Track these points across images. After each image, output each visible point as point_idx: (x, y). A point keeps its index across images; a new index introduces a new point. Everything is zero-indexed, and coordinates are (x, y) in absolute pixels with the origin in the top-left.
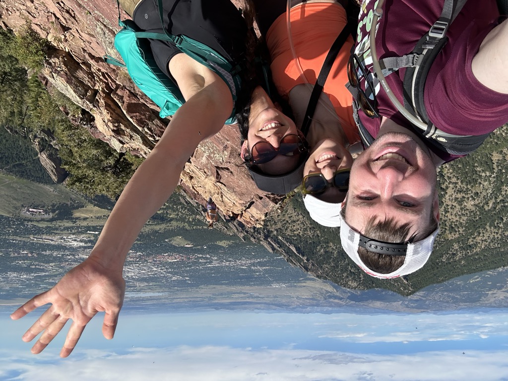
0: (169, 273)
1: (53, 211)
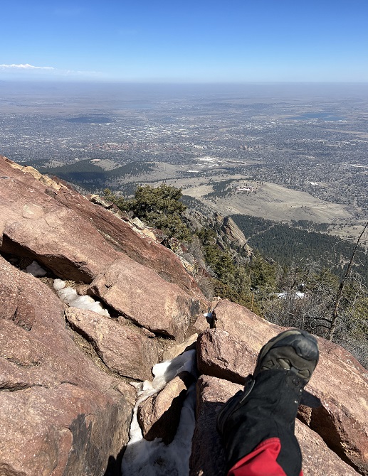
0: (114, 130)
1: (229, 189)
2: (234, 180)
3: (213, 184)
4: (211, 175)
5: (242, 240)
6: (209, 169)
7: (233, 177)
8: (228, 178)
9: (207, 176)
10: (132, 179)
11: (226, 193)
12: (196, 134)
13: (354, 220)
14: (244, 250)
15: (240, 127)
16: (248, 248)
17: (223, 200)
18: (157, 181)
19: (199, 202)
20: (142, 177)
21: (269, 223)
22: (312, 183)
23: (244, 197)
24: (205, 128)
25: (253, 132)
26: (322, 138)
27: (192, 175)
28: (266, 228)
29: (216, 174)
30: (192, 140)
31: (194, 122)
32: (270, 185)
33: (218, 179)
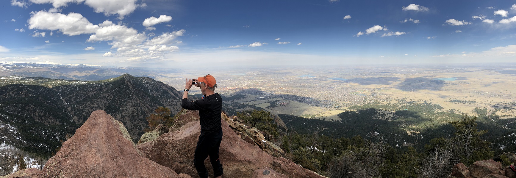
0: (230, 83)
1: (277, 104)
2: (278, 100)
3: (270, 102)
4: (269, 99)
5: (283, 125)
6: (268, 97)
7: (278, 99)
8: (276, 100)
9: (267, 99)
10: (237, 101)
11: (275, 106)
12: (262, 84)
13: (324, 113)
14: (284, 129)
15: (280, 81)
16: (286, 128)
17: (274, 108)
18: (247, 101)
19: (264, 110)
20: (241, 100)
21: (294, 116)
22: (308, 100)
23: (283, 107)
24: (266, 81)
25: (284, 82)
26: (309, 83)
27: (261, 99)
28: (293, 119)
29: (271, 98)
30: (261, 86)
31: (261, 80)
32: (292, 101)
33: (272, 100)
